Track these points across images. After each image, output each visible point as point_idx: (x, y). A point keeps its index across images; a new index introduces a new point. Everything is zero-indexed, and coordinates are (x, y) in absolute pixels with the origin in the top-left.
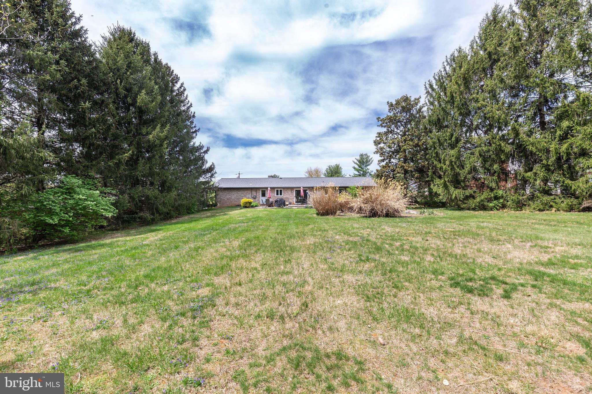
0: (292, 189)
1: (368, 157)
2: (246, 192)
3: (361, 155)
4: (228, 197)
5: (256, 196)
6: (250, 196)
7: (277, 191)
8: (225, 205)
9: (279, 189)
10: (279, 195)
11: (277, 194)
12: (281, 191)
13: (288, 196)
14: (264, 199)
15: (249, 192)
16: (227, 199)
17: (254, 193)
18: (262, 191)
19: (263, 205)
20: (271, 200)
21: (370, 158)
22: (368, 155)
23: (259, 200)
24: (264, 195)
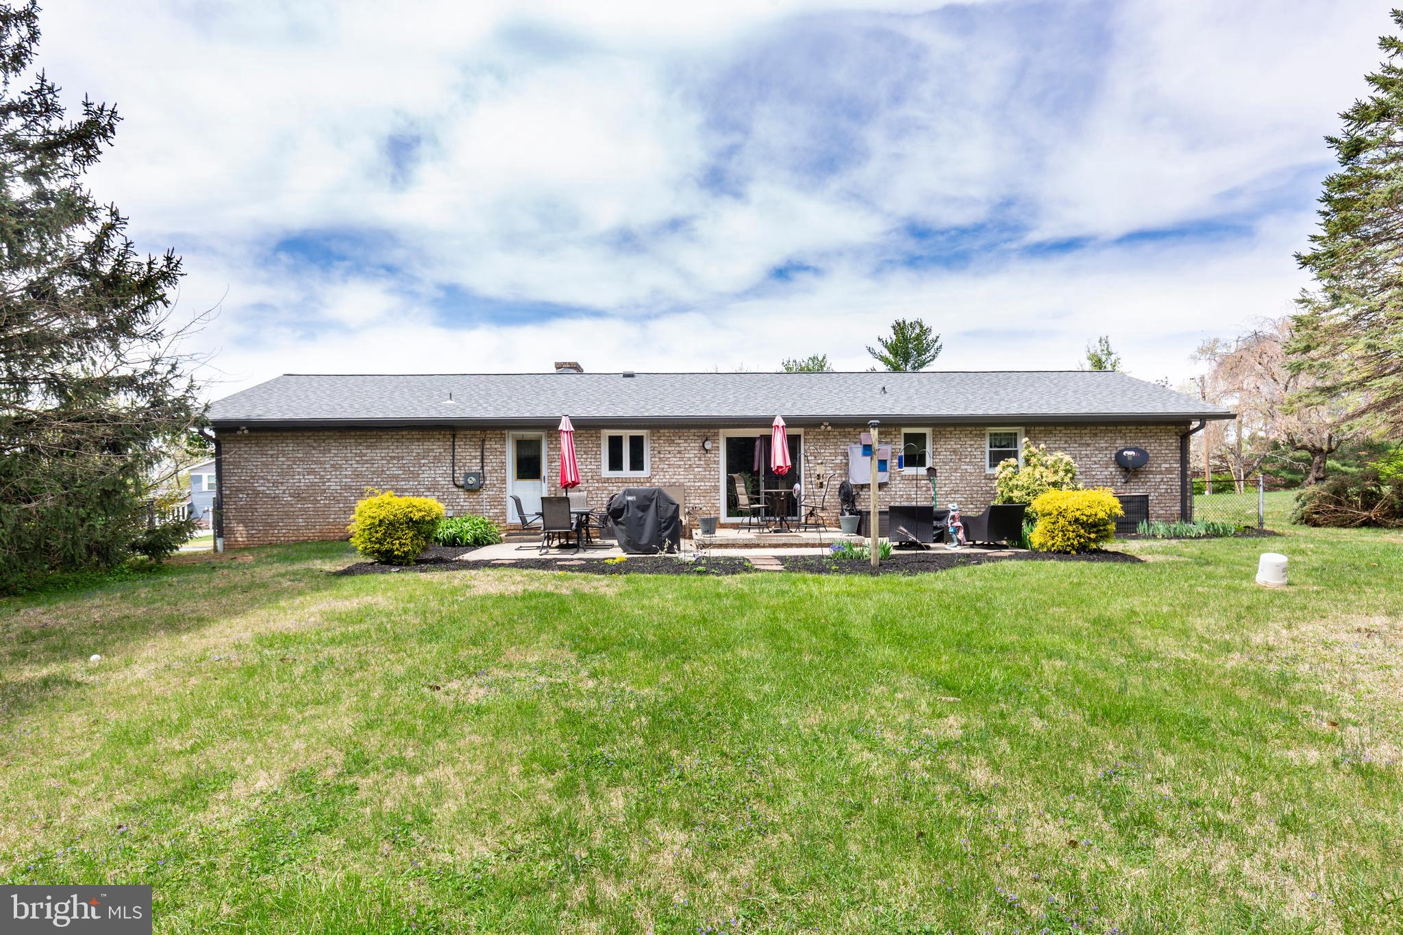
0: (703, 428)
1: (924, 332)
2: (417, 448)
3: (900, 328)
4: (303, 480)
5: (481, 476)
6: (439, 473)
7: (615, 443)
8: (282, 532)
9: (626, 434)
10: (626, 472)
11: (615, 464)
12: (637, 443)
13: (681, 477)
14: (531, 494)
15: (437, 448)
16: (297, 496)
17: (469, 458)
18: (521, 444)
19: (524, 530)
20: (579, 501)
21: (931, 337)
22: (926, 325)
23: (499, 501)
24: (528, 468)
